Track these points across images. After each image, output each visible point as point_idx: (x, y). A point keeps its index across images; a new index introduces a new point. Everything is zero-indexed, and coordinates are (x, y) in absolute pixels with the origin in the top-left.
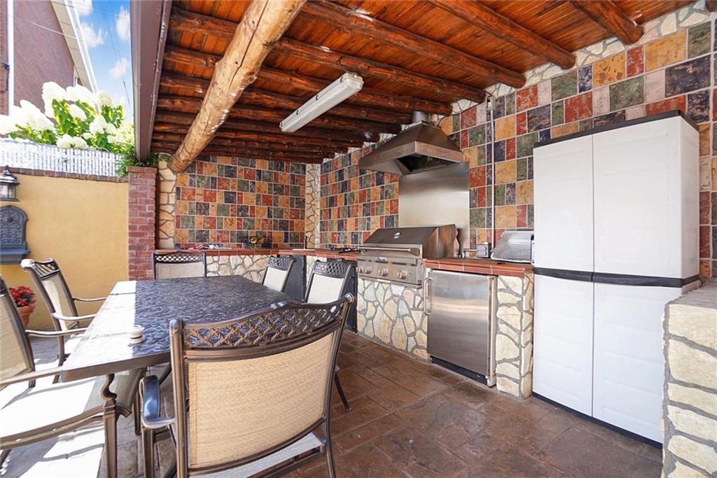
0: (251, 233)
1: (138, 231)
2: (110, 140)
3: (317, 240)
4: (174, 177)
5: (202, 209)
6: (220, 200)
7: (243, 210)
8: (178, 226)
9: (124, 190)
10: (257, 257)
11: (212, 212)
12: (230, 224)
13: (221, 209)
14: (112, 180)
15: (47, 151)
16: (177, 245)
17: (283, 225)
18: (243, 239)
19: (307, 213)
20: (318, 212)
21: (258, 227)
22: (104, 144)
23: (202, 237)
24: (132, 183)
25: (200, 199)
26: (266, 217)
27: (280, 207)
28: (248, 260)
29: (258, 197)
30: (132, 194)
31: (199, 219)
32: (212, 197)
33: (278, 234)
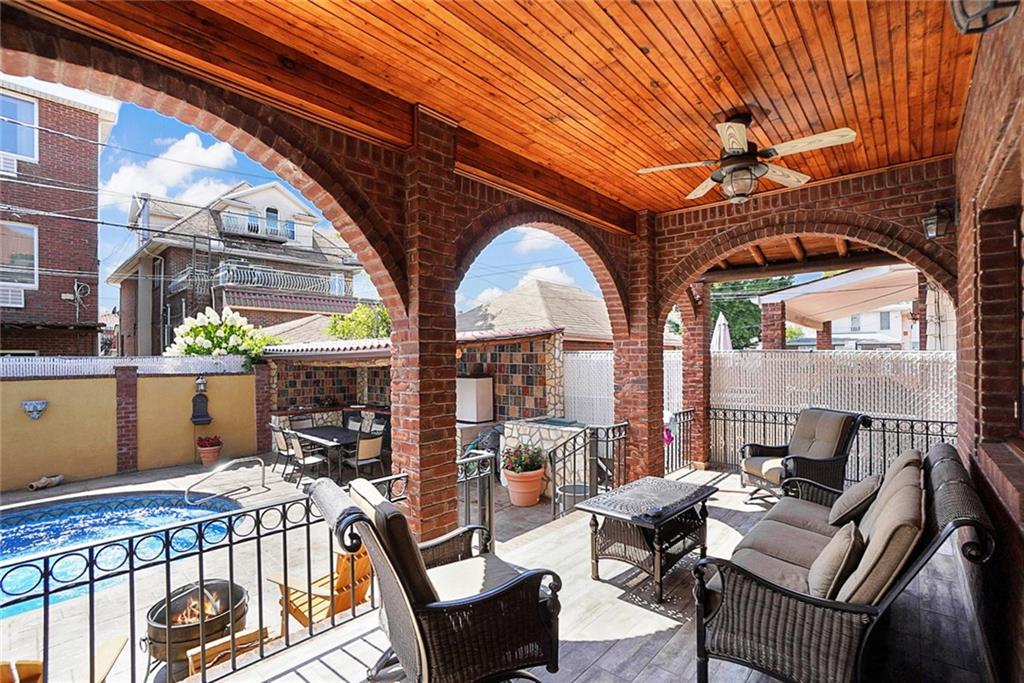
0: (322, 397)
1: (260, 402)
2: (240, 348)
3: (366, 398)
4: (276, 367)
5: (293, 384)
6: (303, 378)
7: (317, 383)
8: (279, 396)
9: (252, 378)
10: (330, 413)
11: (299, 386)
12: (310, 392)
13: (304, 384)
14: (242, 373)
15: (208, 359)
16: (279, 408)
17: (342, 390)
18: (317, 400)
19: (359, 380)
20: (366, 379)
21: (326, 393)
22: (235, 351)
23: (293, 402)
24: (257, 374)
25: (291, 378)
26: (331, 385)
27: (340, 378)
28: (325, 416)
29: (326, 373)
30: (257, 381)
31: (291, 390)
32: (298, 377)
33: (339, 396)
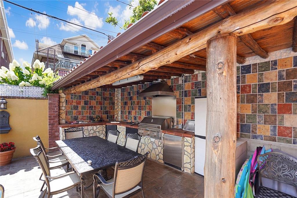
0: (94, 116)
1: (52, 118)
2: (40, 83)
3: (119, 118)
4: (65, 96)
5: (76, 108)
6: (82, 104)
7: (91, 107)
8: (66, 115)
9: (46, 102)
10: (98, 126)
11: (80, 109)
12: (87, 113)
13: (83, 108)
14: (42, 99)
15: (15, 88)
16: (66, 122)
17: (107, 113)
18: (91, 118)
19: (116, 107)
20: (120, 107)
21: (97, 114)
22: (37, 84)
23: (76, 119)
24: (50, 100)
25: (74, 104)
26: (100, 110)
27: (105, 105)
28: (95, 128)
29: (97, 102)
30: (50, 104)
31: (74, 111)
32: (79, 103)
33: (105, 116)
